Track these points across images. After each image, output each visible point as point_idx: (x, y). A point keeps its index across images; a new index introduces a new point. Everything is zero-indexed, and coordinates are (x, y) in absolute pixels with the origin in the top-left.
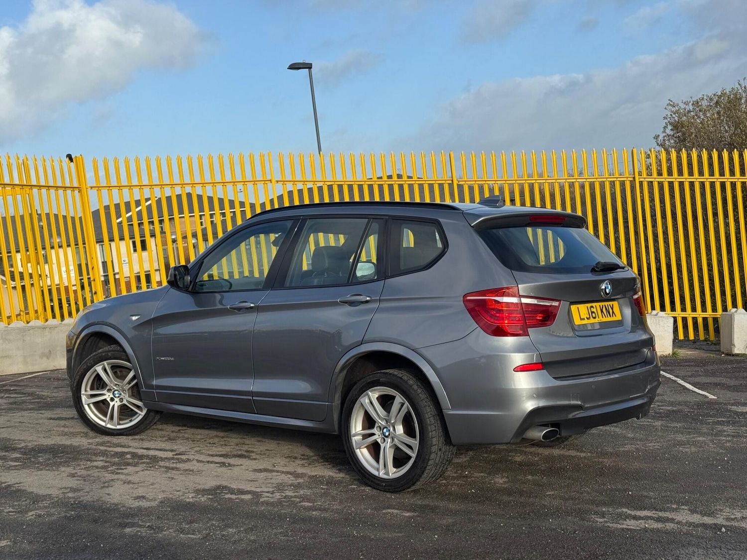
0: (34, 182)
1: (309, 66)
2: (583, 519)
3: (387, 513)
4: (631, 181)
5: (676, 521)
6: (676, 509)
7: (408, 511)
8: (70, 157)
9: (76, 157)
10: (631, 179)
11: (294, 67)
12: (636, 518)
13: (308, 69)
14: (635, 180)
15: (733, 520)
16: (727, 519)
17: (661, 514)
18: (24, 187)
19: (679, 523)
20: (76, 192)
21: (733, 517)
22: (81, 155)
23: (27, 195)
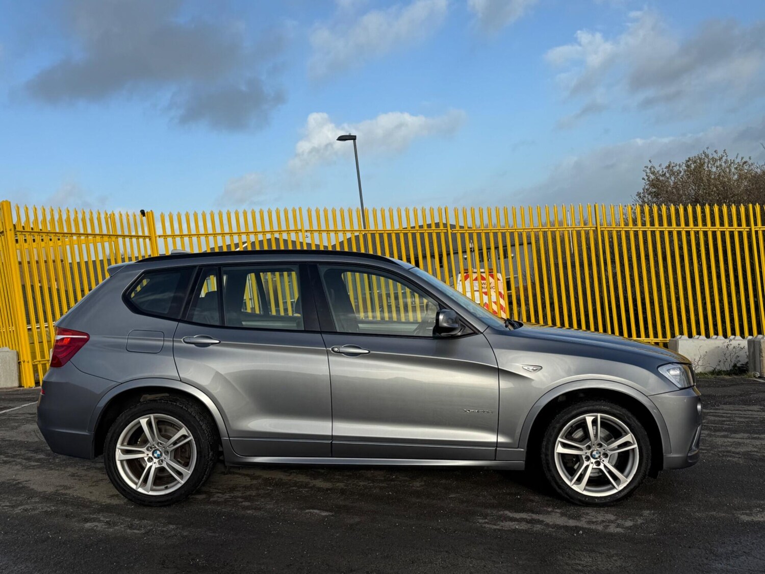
0: (119, 233)
1: (353, 138)
2: (467, 520)
3: (308, 513)
4: (594, 230)
5: (544, 523)
6: (551, 511)
7: (327, 511)
8: (143, 213)
9: (147, 212)
10: (594, 229)
11: (342, 139)
12: (512, 520)
13: (352, 141)
14: (597, 230)
15: (593, 522)
16: (589, 521)
17: (535, 516)
18: (111, 237)
19: (547, 525)
20: (147, 240)
21: (594, 520)
22: (151, 211)
23: (113, 242)
